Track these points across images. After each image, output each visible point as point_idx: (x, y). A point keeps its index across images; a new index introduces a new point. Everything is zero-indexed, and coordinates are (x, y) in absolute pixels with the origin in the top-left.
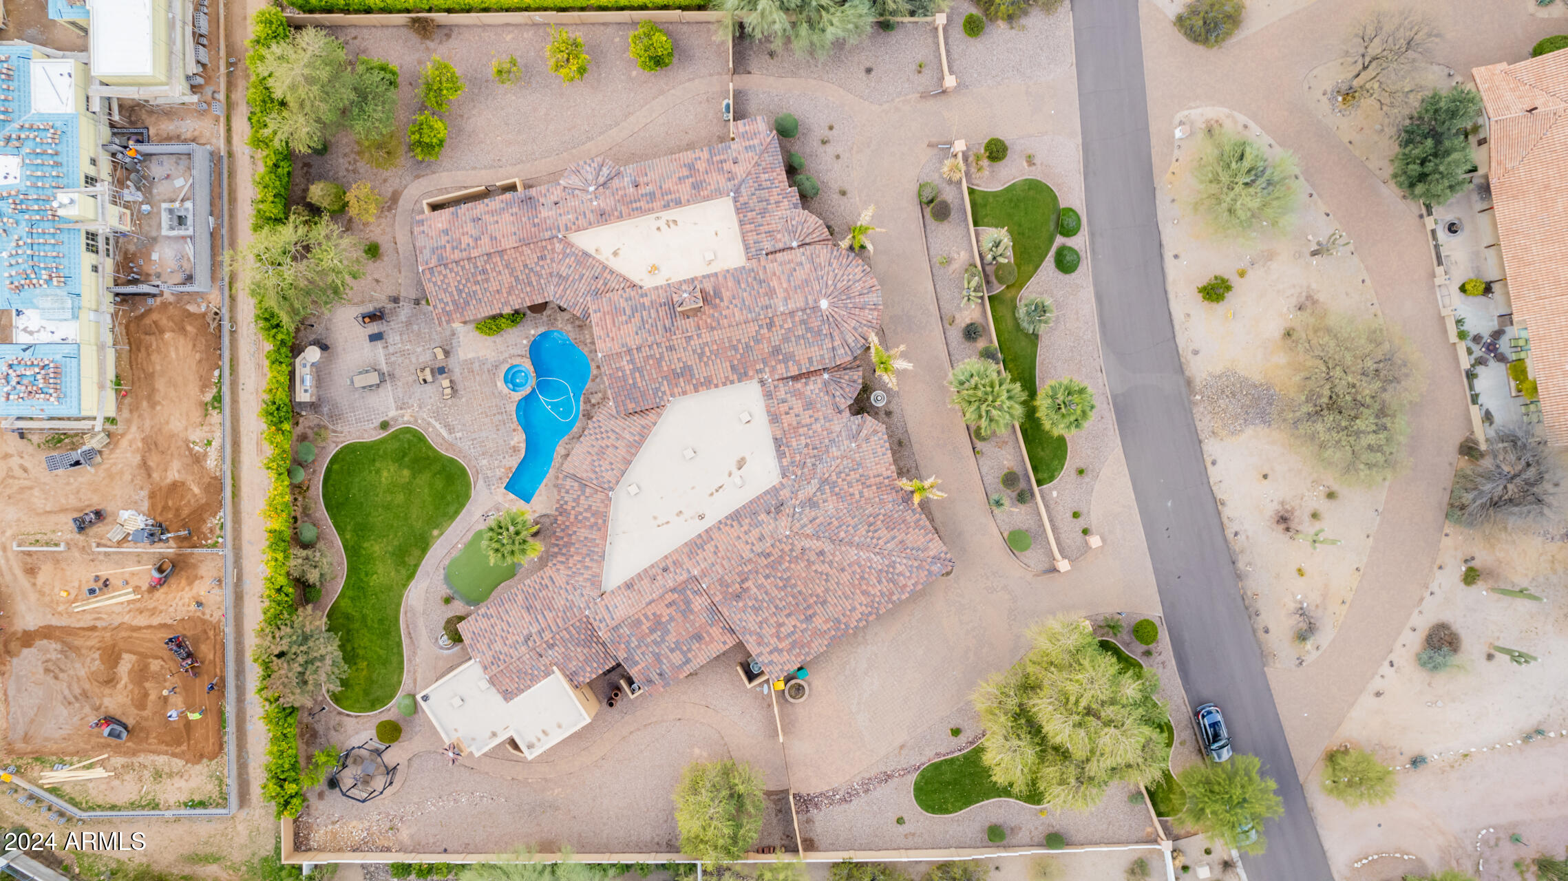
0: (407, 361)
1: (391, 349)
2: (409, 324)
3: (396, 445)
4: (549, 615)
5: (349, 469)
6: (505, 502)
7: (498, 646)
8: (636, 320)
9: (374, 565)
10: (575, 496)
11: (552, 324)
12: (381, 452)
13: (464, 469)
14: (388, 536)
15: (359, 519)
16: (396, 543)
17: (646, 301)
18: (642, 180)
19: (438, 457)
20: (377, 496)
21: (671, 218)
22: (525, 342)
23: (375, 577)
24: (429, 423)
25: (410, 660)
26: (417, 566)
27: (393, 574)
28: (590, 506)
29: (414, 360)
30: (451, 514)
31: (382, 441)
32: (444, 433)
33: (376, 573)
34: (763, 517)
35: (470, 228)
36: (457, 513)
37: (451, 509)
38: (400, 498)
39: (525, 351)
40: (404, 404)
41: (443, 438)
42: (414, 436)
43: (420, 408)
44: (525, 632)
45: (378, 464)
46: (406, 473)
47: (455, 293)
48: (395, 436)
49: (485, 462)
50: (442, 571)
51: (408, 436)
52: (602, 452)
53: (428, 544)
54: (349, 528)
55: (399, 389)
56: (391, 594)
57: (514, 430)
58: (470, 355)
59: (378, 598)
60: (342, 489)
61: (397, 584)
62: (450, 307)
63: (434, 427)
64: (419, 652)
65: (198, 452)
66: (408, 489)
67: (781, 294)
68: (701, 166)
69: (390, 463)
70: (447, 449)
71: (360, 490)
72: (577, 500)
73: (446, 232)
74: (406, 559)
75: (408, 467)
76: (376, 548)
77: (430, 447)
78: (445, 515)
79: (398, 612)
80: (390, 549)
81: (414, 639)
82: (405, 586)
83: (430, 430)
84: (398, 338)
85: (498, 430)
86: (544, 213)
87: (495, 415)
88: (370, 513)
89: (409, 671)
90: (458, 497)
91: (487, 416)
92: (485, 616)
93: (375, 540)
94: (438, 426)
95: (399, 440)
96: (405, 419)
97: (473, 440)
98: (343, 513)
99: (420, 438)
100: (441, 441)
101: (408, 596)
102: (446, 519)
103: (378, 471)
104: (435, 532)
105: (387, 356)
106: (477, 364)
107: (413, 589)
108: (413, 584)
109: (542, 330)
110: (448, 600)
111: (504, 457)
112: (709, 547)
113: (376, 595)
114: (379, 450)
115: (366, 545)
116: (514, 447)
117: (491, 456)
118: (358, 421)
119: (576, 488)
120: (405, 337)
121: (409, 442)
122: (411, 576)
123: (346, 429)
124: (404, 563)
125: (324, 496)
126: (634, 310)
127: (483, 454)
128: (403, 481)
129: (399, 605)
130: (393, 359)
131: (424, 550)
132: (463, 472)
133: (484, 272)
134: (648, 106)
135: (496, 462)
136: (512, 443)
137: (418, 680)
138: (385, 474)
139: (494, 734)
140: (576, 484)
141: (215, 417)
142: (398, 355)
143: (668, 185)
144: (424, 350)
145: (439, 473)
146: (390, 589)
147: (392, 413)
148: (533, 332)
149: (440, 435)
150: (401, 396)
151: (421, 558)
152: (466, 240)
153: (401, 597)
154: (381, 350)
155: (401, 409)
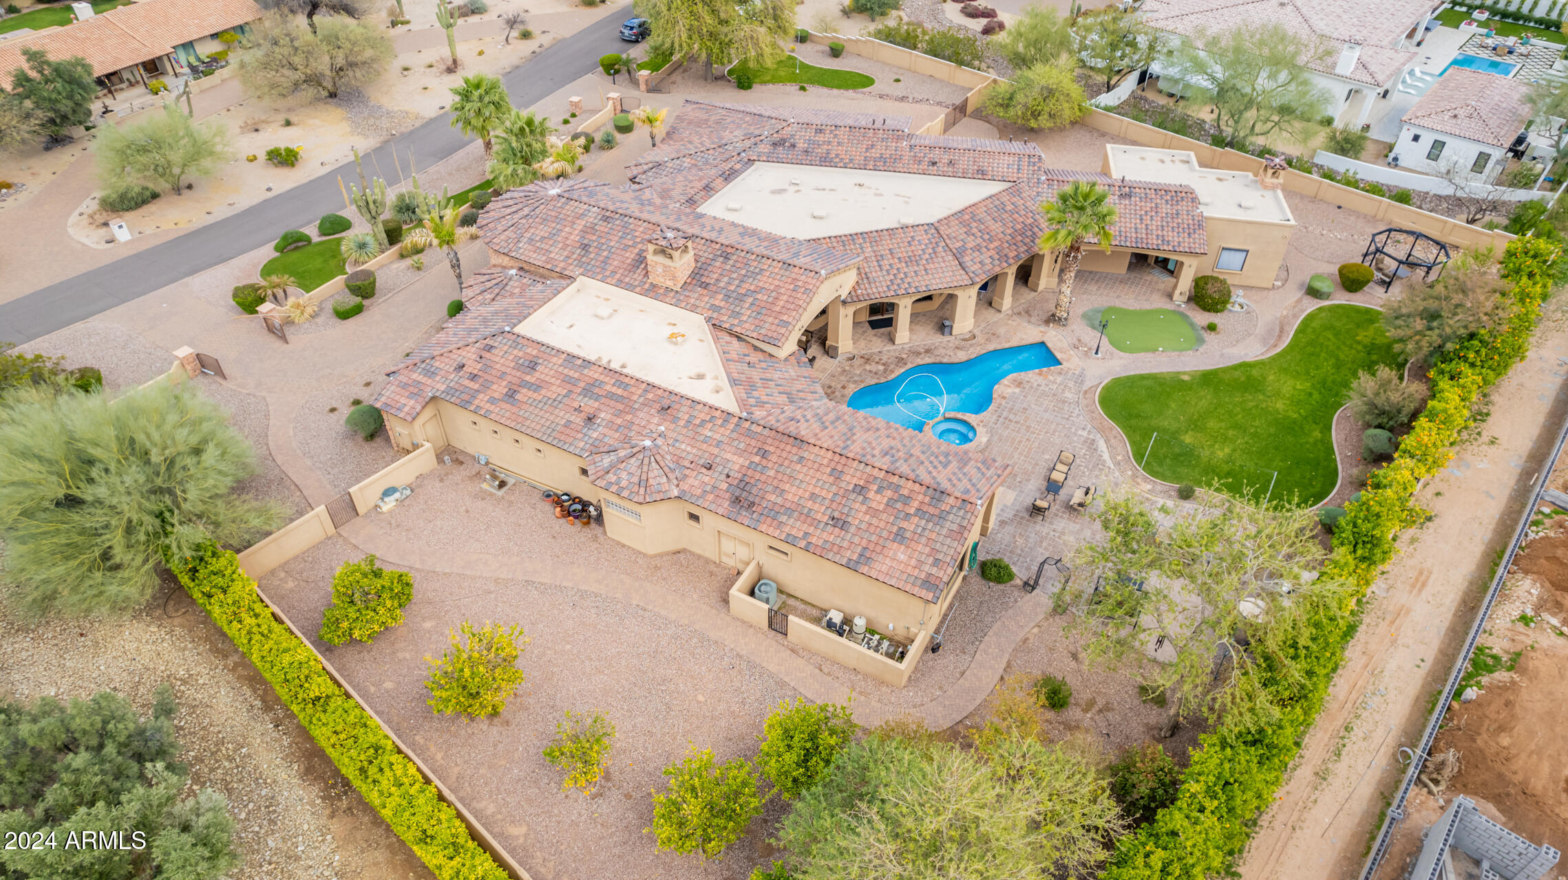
3: (1183, 469)
6: (1071, 355)
7: (1167, 209)
8: (749, 285)
10: (977, 253)
13: (1103, 403)
17: (718, 301)
18: (578, 420)
19: (1130, 429)
20: (1248, 443)
24: (1118, 463)
26: (1233, 368)
27: (1273, 379)
28: (967, 234)
30: (1152, 381)
32: (1102, 445)
34: (801, 145)
35: (858, 515)
38: (1214, 424)
41: (1107, 441)
42: (1150, 465)
44: (1127, 202)
47: (953, 466)
48: (1179, 477)
49: (1068, 395)
50: (1200, 348)
51: (1158, 468)
52: (911, 260)
53: (1204, 374)
57: (1005, 398)
62: (976, 464)
63: (1112, 457)
65: (1554, 615)
67: (580, 224)
68: (499, 389)
69: (1204, 459)
70: (1112, 428)
71: (1271, 459)
72: (978, 248)
73: (900, 536)
79: (1286, 352)
82: (1261, 362)
83: (1120, 457)
85: (1026, 409)
86: (736, 462)
87: (1017, 422)
89: (1303, 311)
90: (1131, 387)
91: (1028, 427)
92: (1166, 242)
94: (1106, 456)
95: (1176, 472)
96: (1149, 487)
97: (1068, 419)
100: (1113, 440)
101: (1263, 354)
102: (1162, 381)
103: (1230, 460)
104: (1186, 378)
108: (1248, 359)
110: (1210, 328)
111: (1040, 385)
112: (875, 153)
116: (1019, 386)
117: (1054, 395)
119: (970, 258)
121: (1162, 464)
125: (1333, 484)
126: (741, 298)
127: (1065, 401)
128: (1198, 435)
131: (1212, 374)
132: (1106, 402)
133: (888, 454)
134: (468, 572)
135: (1054, 387)
136: (1017, 390)
137: (1293, 300)
138: (1221, 454)
139: (1220, 179)
140: (966, 260)
141: (1498, 645)
143: (557, 390)
145: (1137, 415)
146: (1285, 370)
147: (1164, 499)
149: (1111, 446)
151: (1222, 371)
152: (878, 500)
153: (1274, 359)
155: (1148, 497)
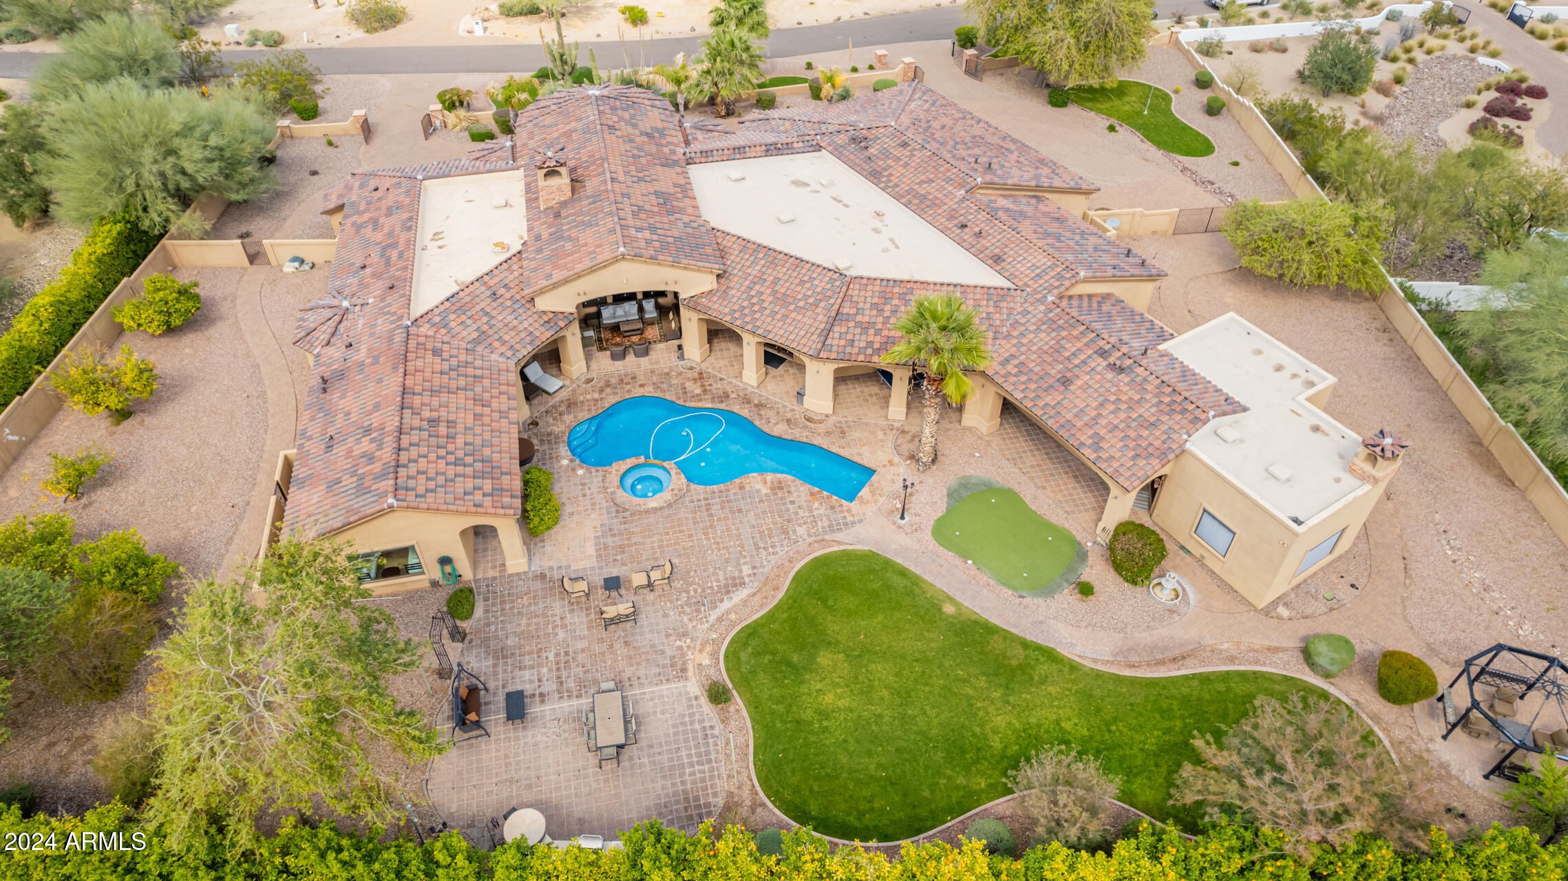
0: (580, 657)
1: (549, 687)
2: (502, 654)
3: (763, 678)
4: (1070, 348)
5: (817, 778)
6: (876, 501)
7: (1147, 411)
8: (574, 231)
9: (1039, 726)
10: (858, 330)
11: (557, 437)
12: (780, 708)
13: (817, 559)
14: (969, 698)
15: (939, 756)
16: (982, 682)
17: (547, 232)
19: (793, 602)
20: (880, 716)
21: (430, 236)
22: (580, 472)
23: (1067, 725)
24: (720, 620)
25: (1232, 659)
26: (1025, 644)
27: (1053, 690)
28: (874, 306)
29: (580, 645)
30: (905, 582)
31: (755, 706)
32: (743, 594)
33: (1058, 722)
34: (873, 151)
35: (342, 447)
36: (903, 573)
37: (898, 582)
38: (881, 670)
39: (596, 475)
40: (673, 665)
41: (753, 595)
42: (746, 644)
43: (685, 634)
44: (1110, 376)
45: (808, 715)
46: (825, 659)
47: (460, 469)
48: (744, 681)
49: (801, 531)
50: (1028, 600)
51: (744, 656)
53: (976, 622)
54: (960, 780)
55: (641, 673)
56: (1098, 693)
57: (742, 488)
58: (591, 550)
59: (1115, 720)
60: (867, 793)
61: (1074, 682)
62: (487, 485)
63: (728, 612)
64: (1209, 641)
66: (859, 655)
68: (365, 218)
69: (804, 689)
70: (776, 588)
71: (869, 753)
72: (865, 327)
74: (1014, 662)
75: (812, 657)
76: (1000, 721)
77: (771, 616)
78: (909, 593)
79: (1133, 681)
80: (997, 694)
81: (1177, 652)
82: (1073, 667)
83: (733, 616)
84: (527, 674)
85: (740, 511)
86: (360, 354)
87: (712, 515)
88: (921, 733)
90: (871, 571)
91: (713, 526)
92: (1097, 447)
93: (982, 726)
94: (726, 605)
95: (753, 672)
96: (706, 662)
97: (758, 548)
98: (926, 793)
99: (750, 634)
100: (757, 598)
101: (1095, 661)
102: (917, 591)
103: (824, 714)
104: (949, 609)
105: (562, 693)
106: (609, 540)
107: (1079, 650)
108: (1064, 651)
109: (564, 450)
110: (1086, 590)
111: (792, 502)
113: (1108, 724)
114: (773, 713)
115: (997, 744)
116: (772, 489)
117: (789, 521)
118: (703, 757)
119: (844, 329)
120: (527, 661)
121: (757, 654)
122: (1051, 655)
123: (723, 785)
124: (1024, 668)
126: (557, 239)
127: (786, 533)
128: (844, 668)
129: (1118, 679)
130: (571, 684)
131: (990, 630)
132: (819, 563)
133: (434, 422)
135: (801, 513)
136: (766, 491)
137: (1267, 643)
138: (829, 699)
139: (1316, 429)
140: (836, 329)
142: (564, 674)
143: (379, 237)
144: (564, 626)
145: (824, 601)
146: (1087, 696)
147: (694, 687)
148: (565, 462)
149: (745, 602)
150: (656, 670)
151: (1007, 636)
152: (362, 446)
153: (1099, 675)
154: (547, 707)
155: (684, 670)
